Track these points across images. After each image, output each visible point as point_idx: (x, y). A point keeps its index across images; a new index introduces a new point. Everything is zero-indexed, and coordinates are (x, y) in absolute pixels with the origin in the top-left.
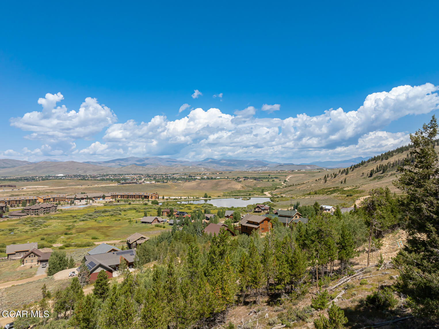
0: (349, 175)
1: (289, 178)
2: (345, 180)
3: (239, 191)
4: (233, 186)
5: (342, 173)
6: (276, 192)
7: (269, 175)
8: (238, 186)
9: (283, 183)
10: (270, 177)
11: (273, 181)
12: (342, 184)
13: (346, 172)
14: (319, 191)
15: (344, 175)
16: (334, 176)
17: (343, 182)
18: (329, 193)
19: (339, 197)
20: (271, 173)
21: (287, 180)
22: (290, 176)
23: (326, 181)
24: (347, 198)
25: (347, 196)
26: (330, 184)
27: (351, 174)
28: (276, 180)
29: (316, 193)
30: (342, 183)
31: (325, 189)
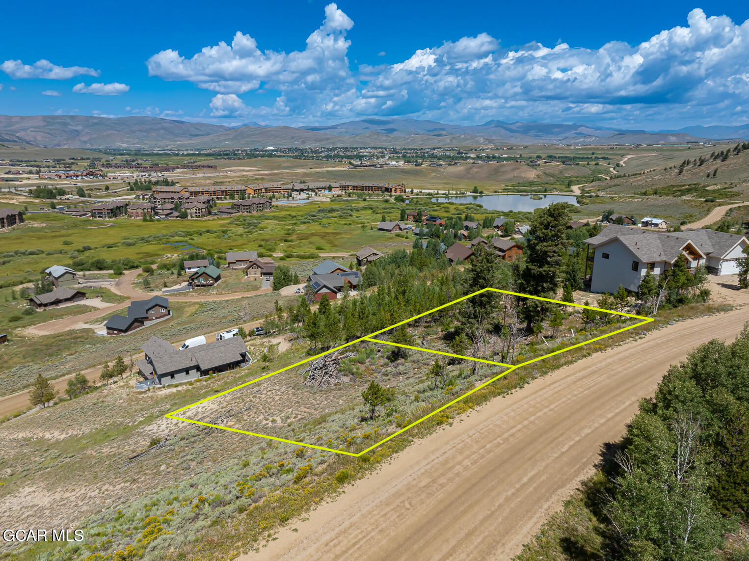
0: (727, 162)
1: (626, 159)
2: (716, 172)
3: (531, 184)
4: (523, 175)
5: (715, 158)
6: (592, 186)
7: (593, 154)
8: (531, 174)
9: (612, 169)
10: (593, 157)
11: (596, 164)
12: (709, 179)
13: (724, 156)
14: (663, 188)
15: (719, 161)
16: (699, 164)
17: (711, 176)
18: (679, 193)
19: (691, 201)
20: (598, 149)
21: (621, 163)
22: (629, 157)
23: (681, 172)
24: (704, 205)
25: (706, 201)
26: (687, 178)
27: (732, 160)
28: (601, 162)
29: (656, 193)
30: (708, 176)
31: (673, 186)
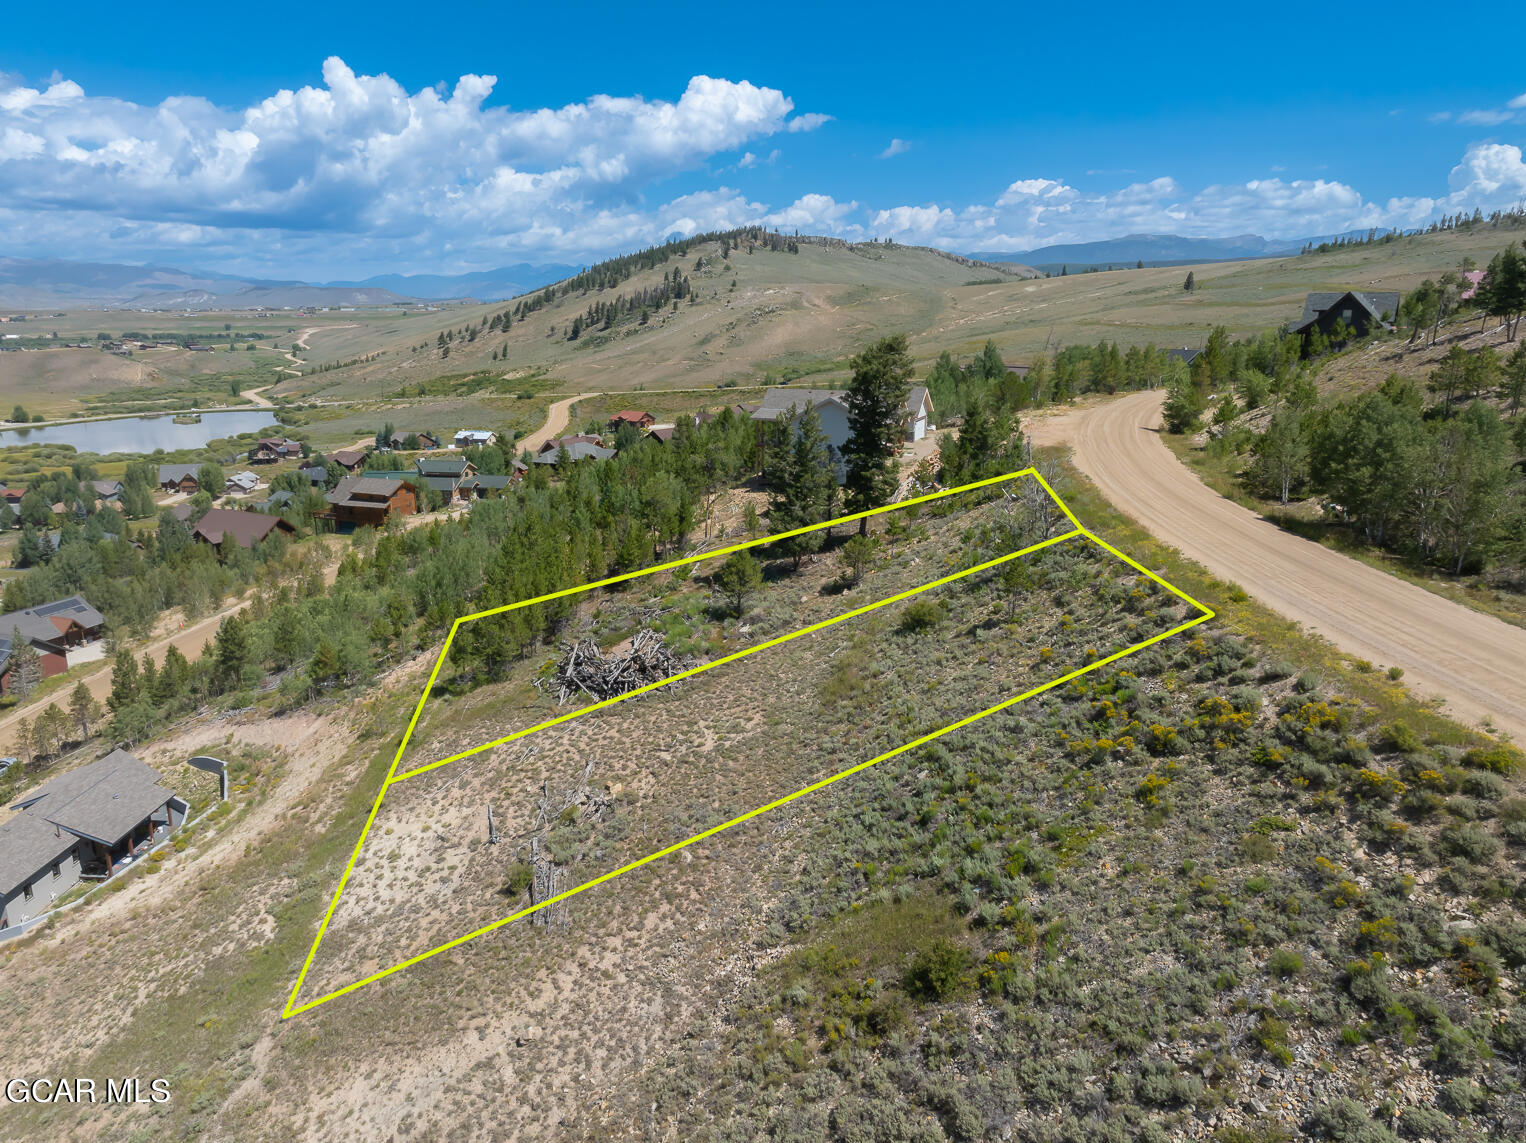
2: (505, 349)
4: (114, 375)
6: (285, 390)
7: (228, 328)
8: (135, 374)
9: (289, 356)
10: (232, 333)
11: (249, 349)
12: (498, 363)
14: (432, 383)
15: (498, 331)
16: (468, 338)
17: (500, 356)
18: (464, 389)
21: (300, 343)
22: (311, 331)
23: (446, 353)
24: (519, 404)
25: (520, 398)
26: (464, 361)
28: (259, 344)
29: (422, 392)
30: (495, 358)
31: (449, 378)
